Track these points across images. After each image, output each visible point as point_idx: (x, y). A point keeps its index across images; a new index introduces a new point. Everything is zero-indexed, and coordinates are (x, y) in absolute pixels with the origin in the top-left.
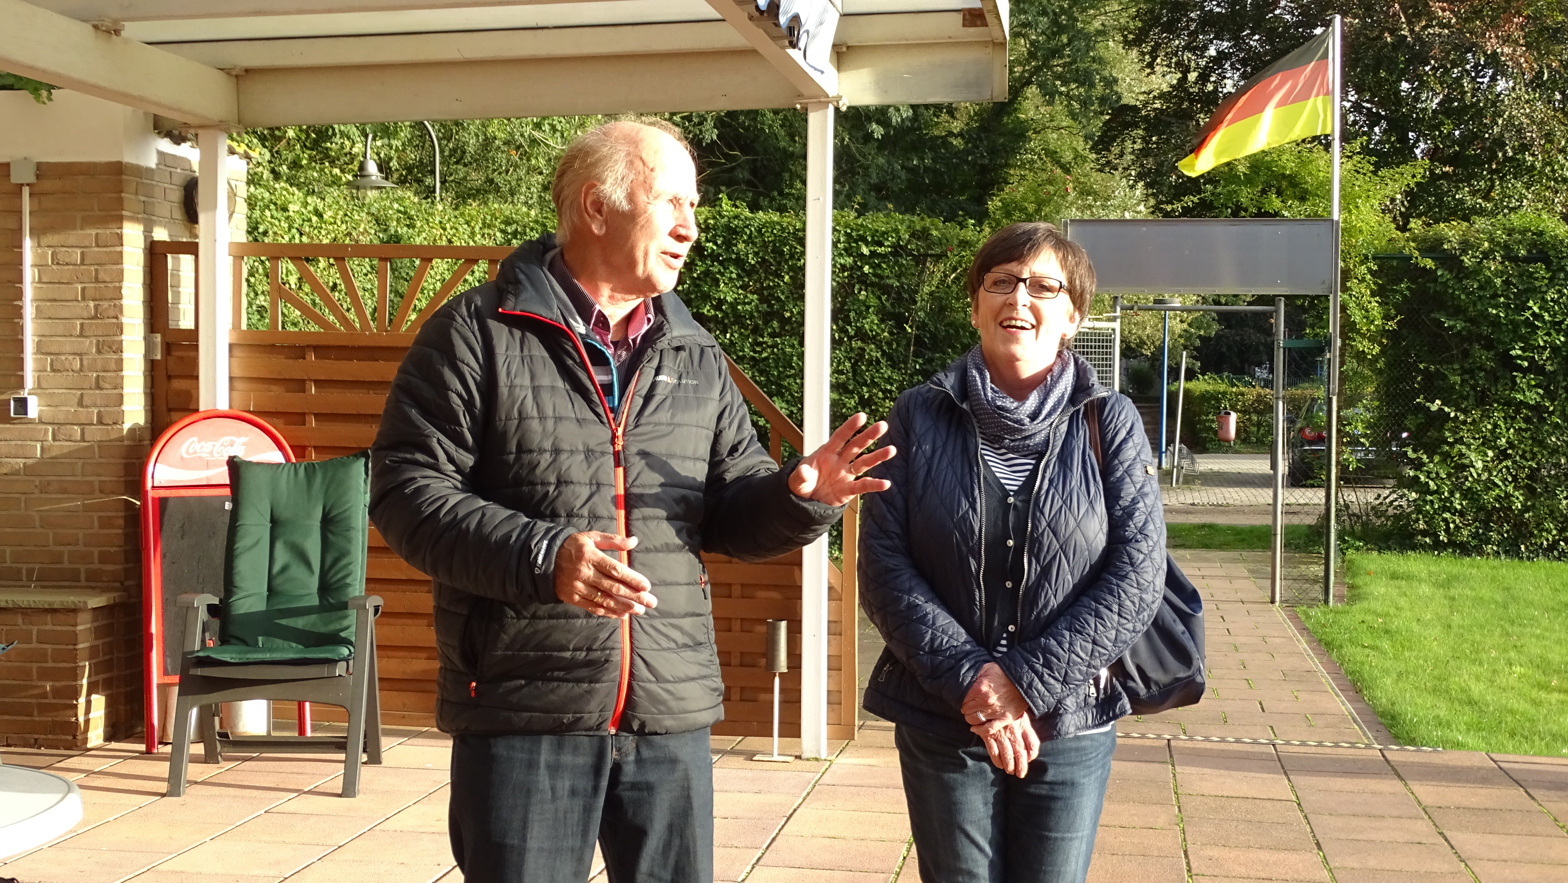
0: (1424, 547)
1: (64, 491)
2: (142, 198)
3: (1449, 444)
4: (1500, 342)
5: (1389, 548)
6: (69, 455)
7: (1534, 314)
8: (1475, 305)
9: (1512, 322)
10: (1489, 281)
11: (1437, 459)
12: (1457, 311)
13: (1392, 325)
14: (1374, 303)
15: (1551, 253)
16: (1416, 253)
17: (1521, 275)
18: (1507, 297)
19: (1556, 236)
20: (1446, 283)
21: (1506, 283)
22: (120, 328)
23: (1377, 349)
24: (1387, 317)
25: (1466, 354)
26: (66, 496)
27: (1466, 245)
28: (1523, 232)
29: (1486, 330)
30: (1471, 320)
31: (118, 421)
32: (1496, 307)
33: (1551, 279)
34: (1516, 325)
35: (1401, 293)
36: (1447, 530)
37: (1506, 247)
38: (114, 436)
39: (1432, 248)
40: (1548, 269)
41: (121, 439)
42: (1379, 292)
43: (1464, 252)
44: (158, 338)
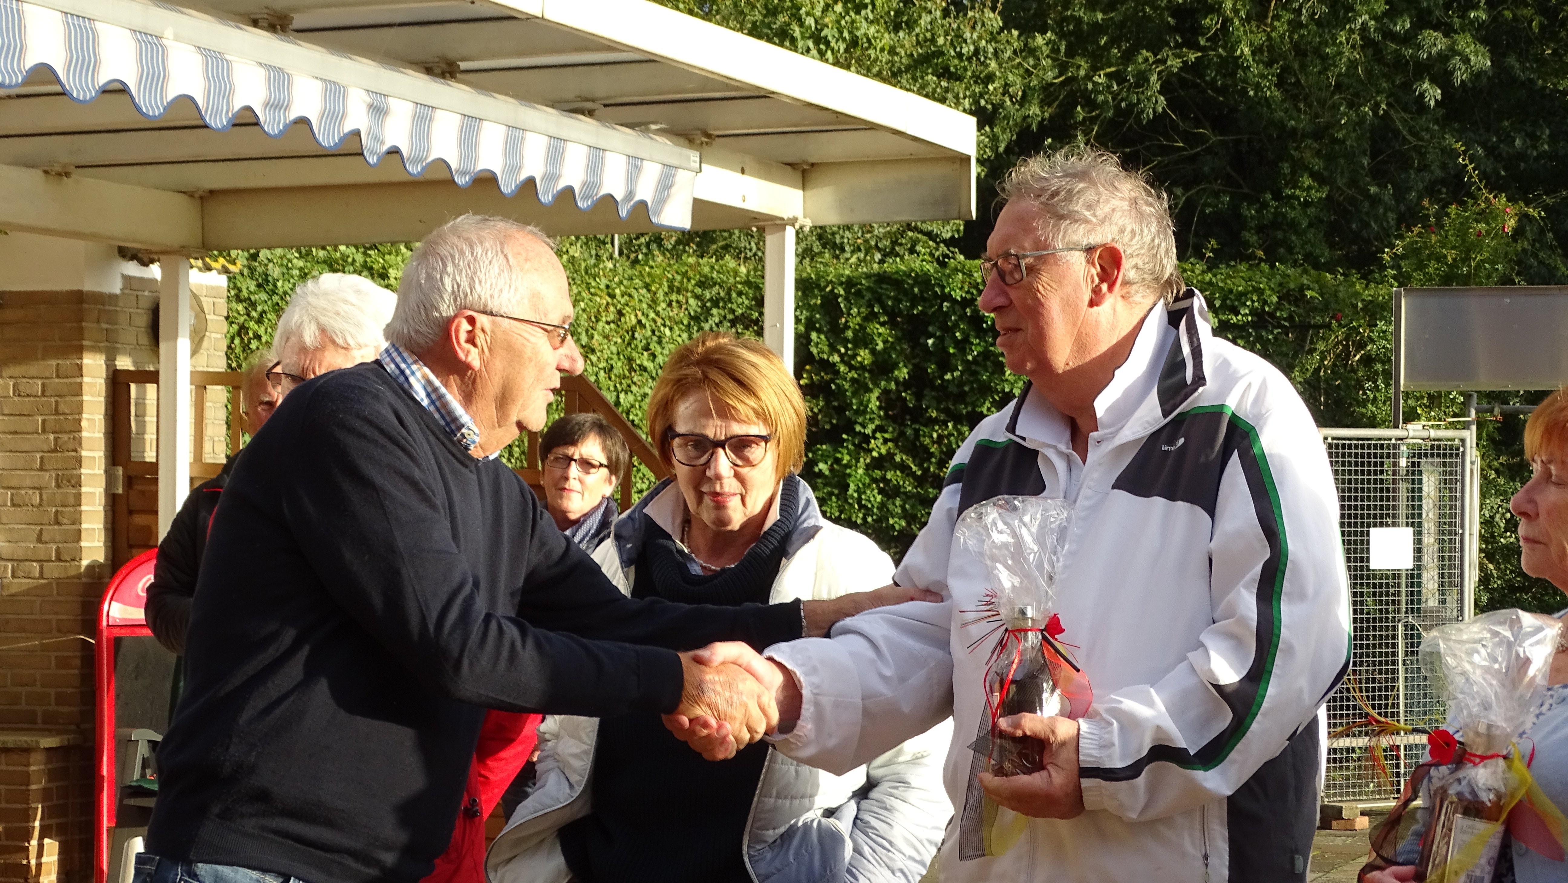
1: (22, 630)
2: (105, 326)
6: (28, 592)
22: (79, 461)
26: (23, 635)
31: (76, 558)
38: (72, 572)
41: (79, 576)
44: (120, 471)
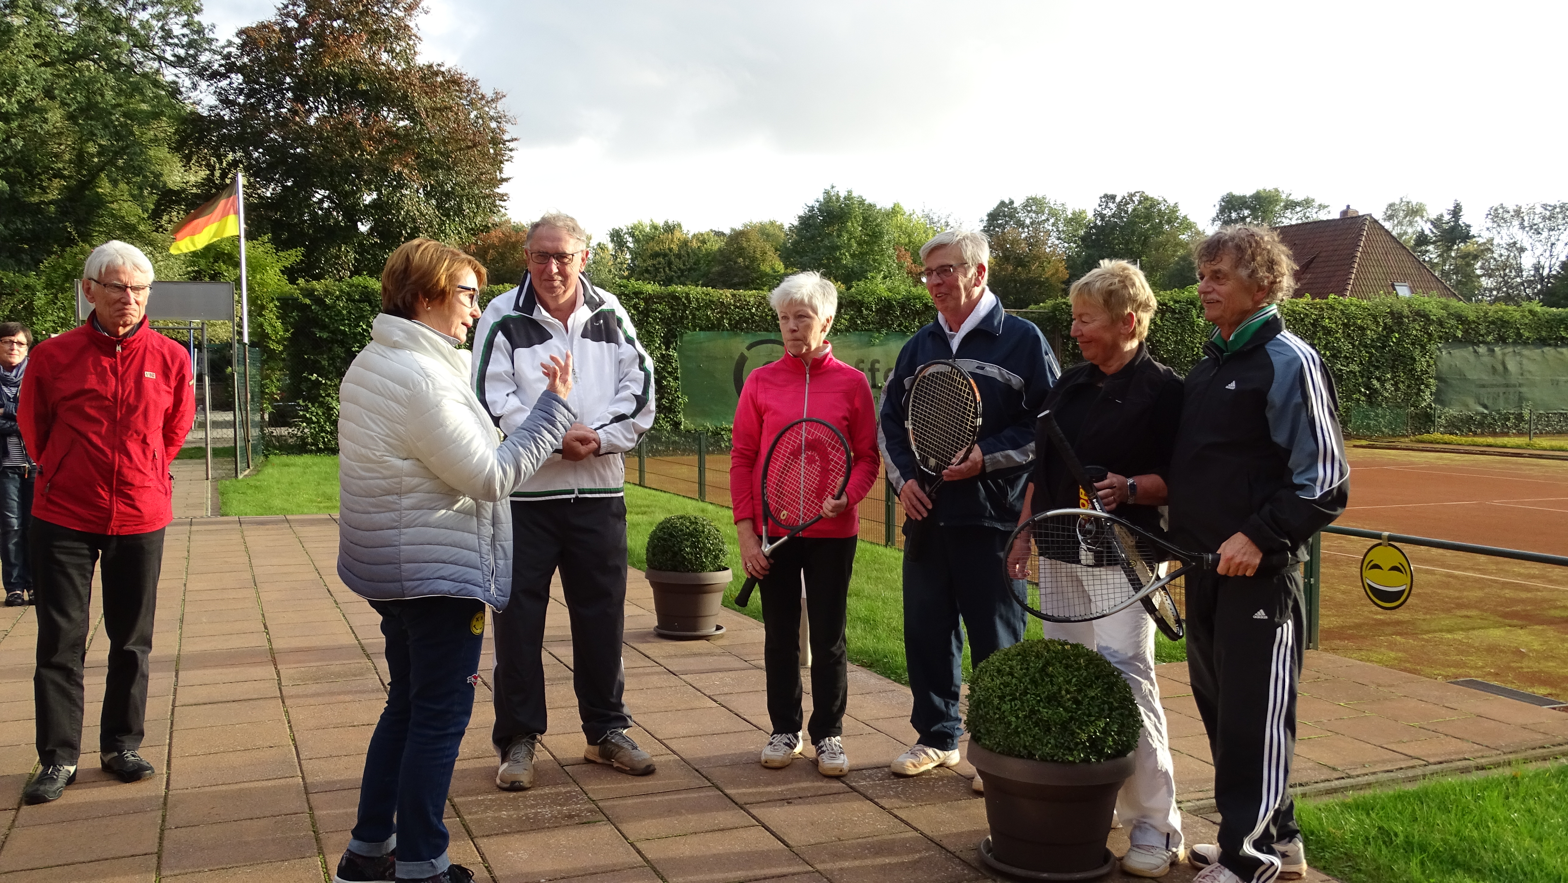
0: (311, 452)
3: (323, 397)
4: (347, 343)
5: (293, 453)
7: (363, 329)
8: (333, 324)
9: (354, 334)
10: (340, 312)
11: (317, 404)
12: (324, 327)
13: (288, 335)
14: (278, 324)
15: (372, 297)
16: (301, 296)
17: (356, 309)
18: (349, 320)
19: (373, 289)
20: (317, 313)
21: (349, 313)
23: (281, 348)
24: (287, 330)
25: (330, 349)
27: (327, 293)
28: (357, 287)
29: (340, 337)
30: (332, 332)
32: (344, 325)
33: (372, 311)
34: (355, 334)
35: (293, 317)
36: (324, 442)
37: (348, 294)
39: (309, 293)
40: (370, 305)
42: (282, 317)
43: (326, 296)
